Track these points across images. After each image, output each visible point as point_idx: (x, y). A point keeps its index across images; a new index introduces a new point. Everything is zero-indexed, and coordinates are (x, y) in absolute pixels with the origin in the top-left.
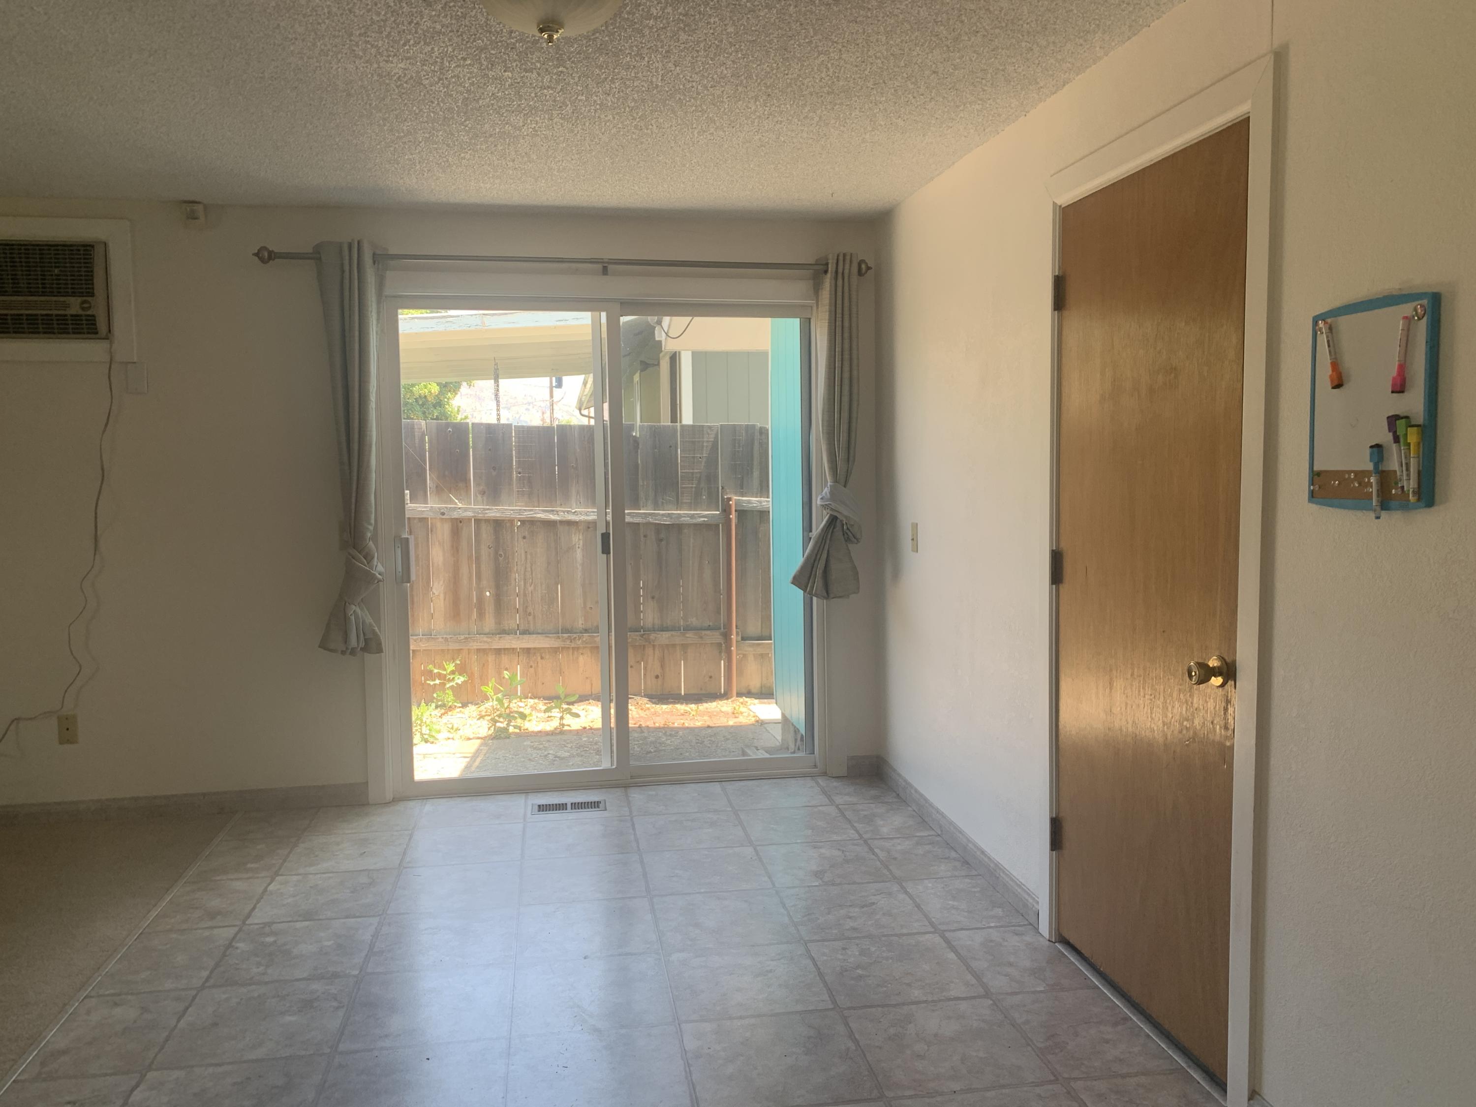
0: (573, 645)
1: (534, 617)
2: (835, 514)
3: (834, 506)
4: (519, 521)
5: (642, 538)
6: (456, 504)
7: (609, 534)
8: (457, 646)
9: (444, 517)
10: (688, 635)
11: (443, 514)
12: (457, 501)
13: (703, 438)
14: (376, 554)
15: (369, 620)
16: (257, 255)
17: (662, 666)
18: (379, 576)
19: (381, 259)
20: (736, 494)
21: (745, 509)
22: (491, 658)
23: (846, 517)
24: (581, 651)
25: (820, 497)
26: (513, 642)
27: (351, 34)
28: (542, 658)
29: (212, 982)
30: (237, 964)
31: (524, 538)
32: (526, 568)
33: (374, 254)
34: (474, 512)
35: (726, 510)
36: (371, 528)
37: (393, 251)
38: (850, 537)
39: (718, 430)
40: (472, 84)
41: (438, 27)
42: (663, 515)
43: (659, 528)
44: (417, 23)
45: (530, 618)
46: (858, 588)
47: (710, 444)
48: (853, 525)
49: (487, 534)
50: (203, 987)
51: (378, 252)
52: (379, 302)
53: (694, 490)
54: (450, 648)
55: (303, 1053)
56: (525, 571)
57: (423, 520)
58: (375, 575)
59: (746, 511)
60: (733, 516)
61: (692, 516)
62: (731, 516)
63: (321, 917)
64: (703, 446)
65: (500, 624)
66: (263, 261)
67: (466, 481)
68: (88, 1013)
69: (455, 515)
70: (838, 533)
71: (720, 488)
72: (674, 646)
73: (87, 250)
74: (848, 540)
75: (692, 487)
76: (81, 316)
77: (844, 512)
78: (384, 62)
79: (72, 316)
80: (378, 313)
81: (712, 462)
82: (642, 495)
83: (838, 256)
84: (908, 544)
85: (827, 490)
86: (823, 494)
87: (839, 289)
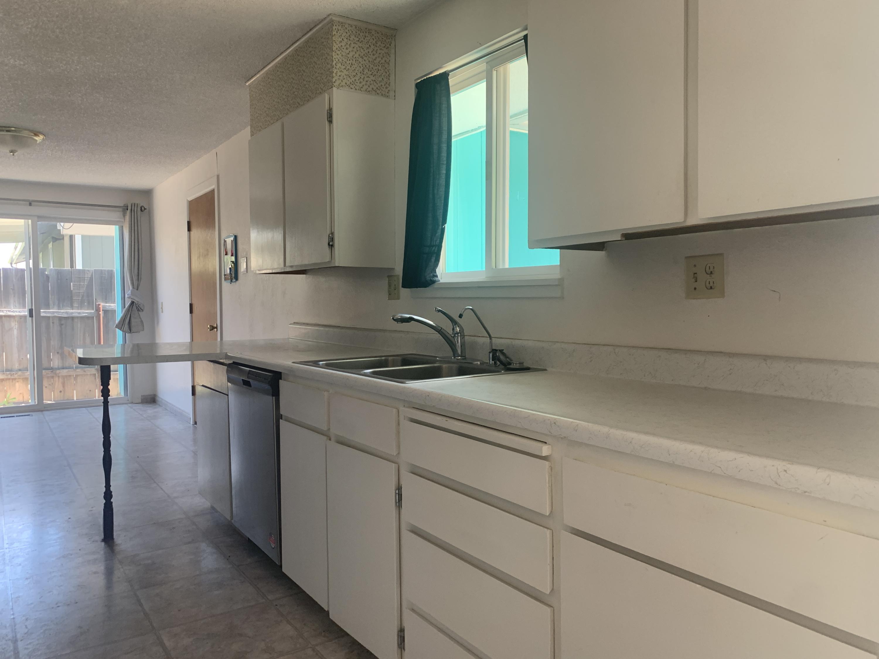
0: (12, 377)
2: (133, 300)
3: (132, 297)
5: (51, 324)
7: (33, 309)
10: (77, 371)
13: (85, 276)
17: (64, 387)
20: (103, 302)
21: (108, 309)
23: (137, 301)
24: (17, 380)
25: (127, 294)
35: (98, 310)
38: (139, 309)
39: (93, 272)
42: (63, 312)
43: (60, 319)
46: (144, 329)
47: (89, 279)
48: (140, 304)
53: (80, 300)
60: (101, 313)
61: (79, 313)
62: (100, 313)
64: (85, 279)
70: (134, 307)
71: (94, 299)
72: (70, 376)
74: (138, 310)
75: (79, 299)
77: (136, 300)
81: (90, 286)
82: (51, 302)
83: (132, 204)
84: (160, 310)
85: (130, 291)
86: (128, 293)
87: (133, 216)
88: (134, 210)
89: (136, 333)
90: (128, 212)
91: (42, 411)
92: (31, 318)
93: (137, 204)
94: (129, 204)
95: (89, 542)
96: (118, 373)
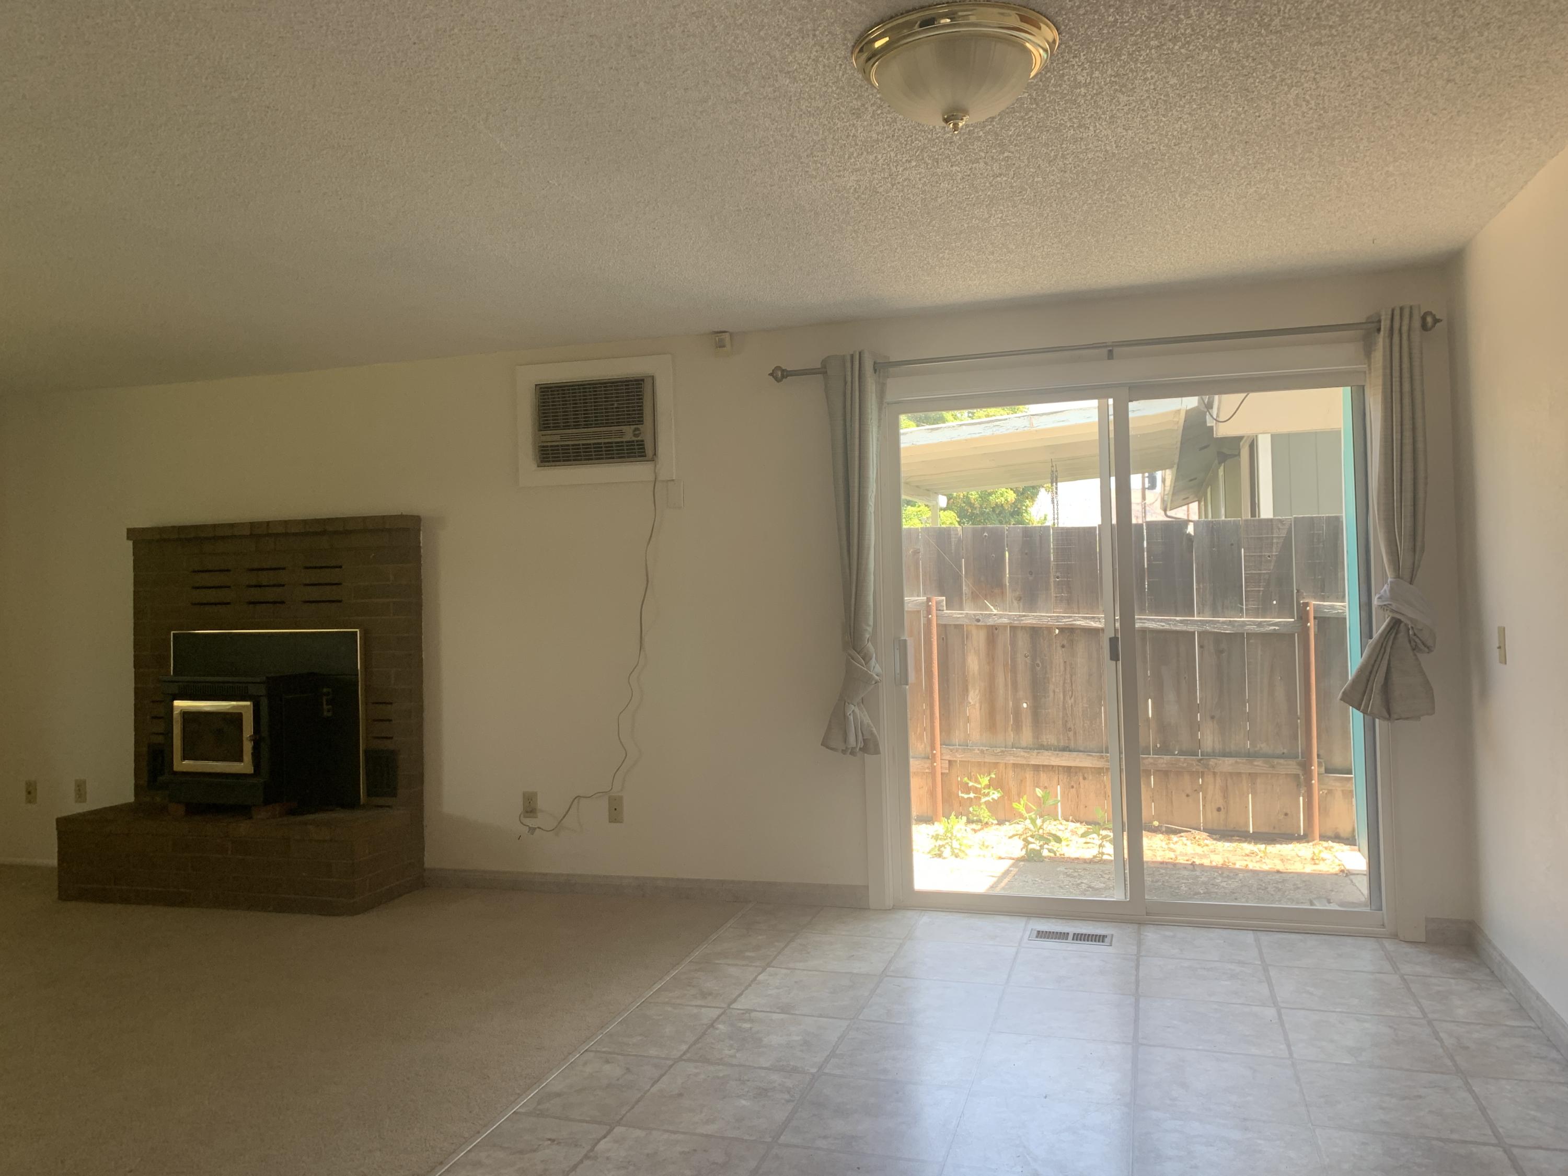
1: (1075, 733)
2: (1398, 616)
3: (1394, 606)
4: (1057, 628)
5: (1199, 649)
6: (991, 610)
7: (1118, 638)
8: (993, 759)
9: (979, 624)
10: (1256, 763)
11: (978, 620)
12: (992, 607)
13: (1272, 533)
14: (874, 655)
15: (867, 720)
16: (771, 374)
17: (1225, 797)
18: (877, 678)
19: (882, 367)
20: (1315, 598)
21: (1328, 616)
22: (1029, 775)
23: (1411, 620)
25: (1378, 596)
26: (1053, 758)
27: (800, 158)
28: (1084, 778)
29: (688, 1055)
30: (712, 1043)
31: (1063, 646)
32: (1065, 679)
33: (875, 363)
34: (1009, 619)
35: (1303, 617)
36: (870, 629)
37: (892, 359)
38: (1419, 645)
39: (1291, 524)
40: (924, 184)
41: (875, 136)
42: (1224, 623)
43: (1218, 638)
44: (854, 136)
45: (1071, 734)
46: (1433, 708)
47: (1282, 540)
48: (1421, 630)
49: (1023, 641)
50: (680, 1059)
51: (878, 361)
52: (880, 409)
53: (1261, 593)
54: (986, 760)
55: (747, 1137)
56: (1064, 683)
57: (959, 627)
58: (872, 675)
59: (1329, 618)
60: (1311, 624)
61: (1260, 624)
62: (1309, 624)
63: (797, 1012)
64: (1272, 544)
65: (1038, 739)
66: (778, 380)
67: (1002, 586)
68: (585, 1064)
69: (990, 622)
70: (1402, 638)
71: (1295, 591)
72: (1239, 774)
73: (639, 384)
74: (1415, 649)
75: (1259, 590)
76: (633, 441)
77: (1410, 615)
78: (838, 178)
79: (627, 442)
80: (880, 420)
81: (1284, 560)
82: (1196, 600)
83: (1393, 310)
84: (1495, 654)
85: (1386, 587)
86: (1381, 592)
87: (1396, 348)
88: (1400, 330)
89: (1407, 718)
90: (1381, 341)
91: (1141, 923)
92: (1114, 662)
93: (1411, 307)
94: (1383, 313)
96: (1352, 777)
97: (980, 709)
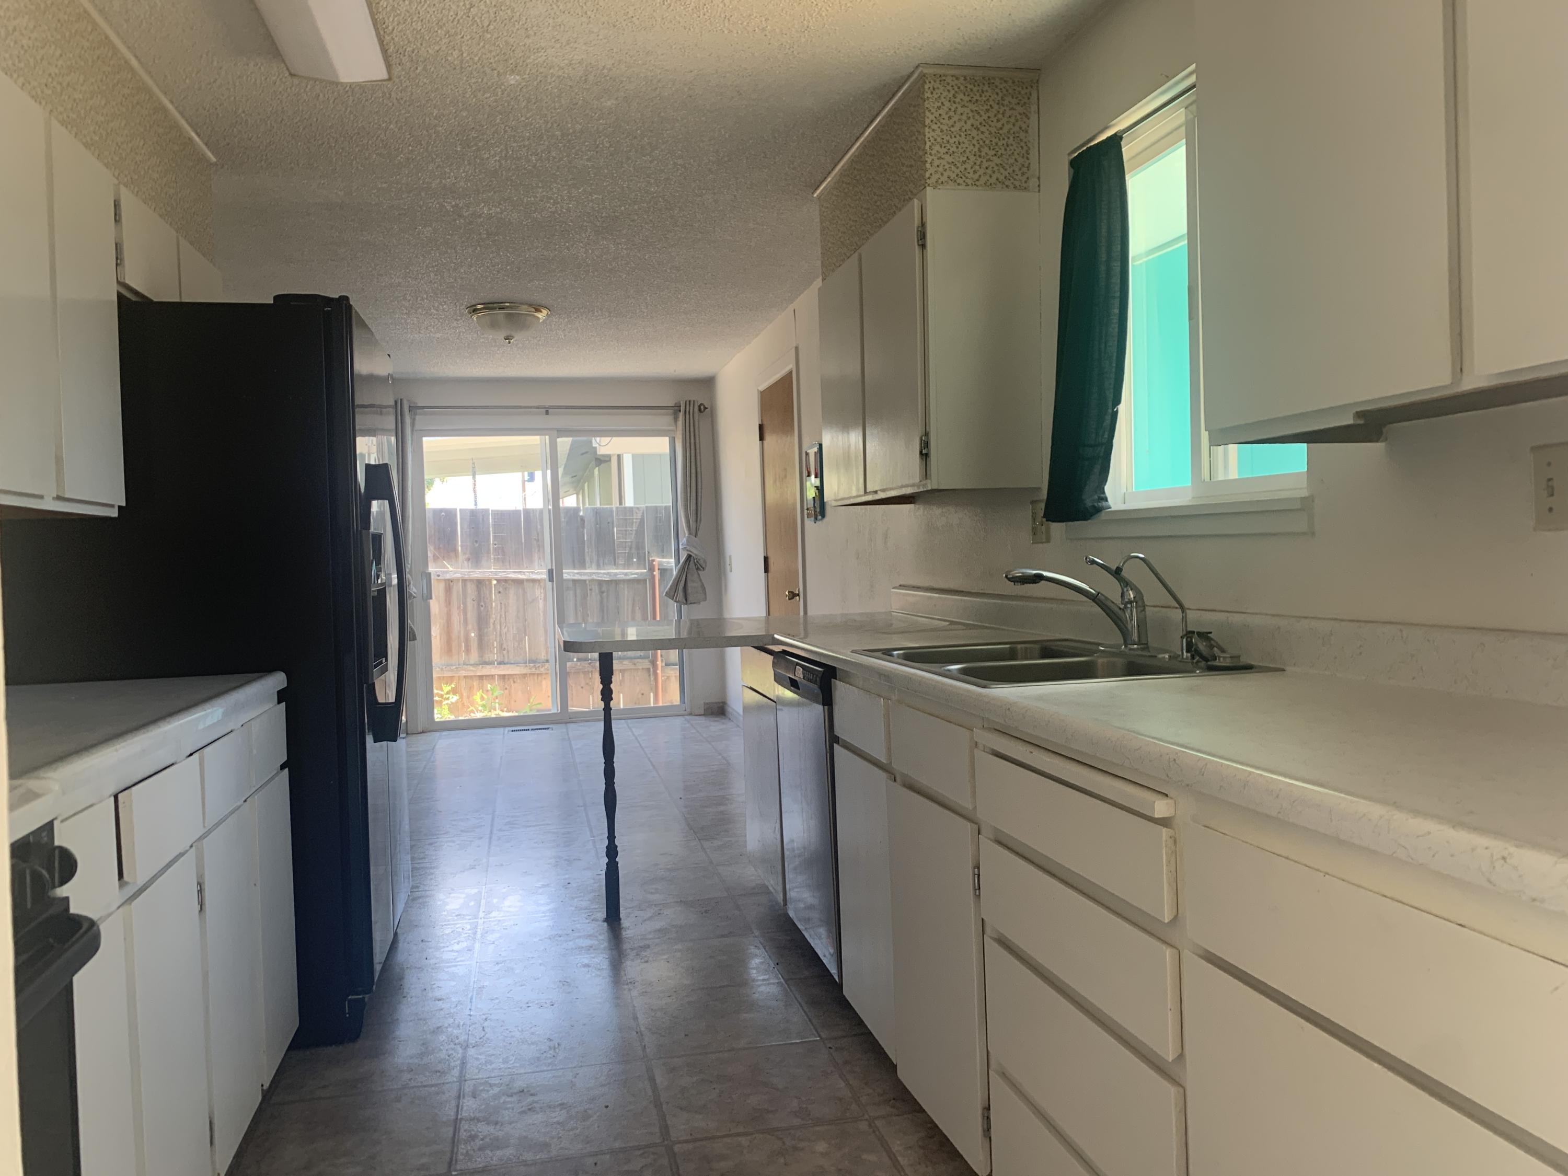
0: (537, 672)
1: (508, 652)
2: (690, 553)
3: (688, 548)
4: (495, 580)
5: (589, 591)
6: (448, 568)
8: (450, 674)
9: (439, 578)
11: (439, 576)
12: (449, 566)
13: (633, 516)
18: (414, 595)
19: (413, 409)
20: (658, 557)
21: (665, 568)
22: (475, 683)
23: (696, 555)
24: (544, 676)
25: (682, 543)
26: (493, 670)
28: (514, 682)
31: (499, 592)
32: (501, 615)
34: (461, 574)
35: (652, 569)
36: (409, 566)
37: (419, 405)
38: (699, 567)
39: (644, 510)
42: (604, 574)
43: (600, 583)
45: (505, 652)
46: (706, 598)
47: (639, 521)
48: (700, 559)
49: (471, 588)
51: (412, 405)
52: (412, 433)
53: (626, 554)
54: (445, 675)
56: (500, 617)
58: (412, 594)
59: (667, 569)
61: (626, 574)
62: (655, 573)
64: (633, 522)
65: (482, 657)
67: (455, 550)
69: (448, 577)
70: (692, 563)
71: (647, 553)
74: (698, 569)
77: (695, 552)
81: (640, 533)
82: (587, 559)
83: (686, 402)
84: (728, 567)
85: (685, 539)
86: (683, 540)
87: (687, 421)
88: (689, 412)
89: (694, 603)
90: (681, 415)
91: (566, 723)
92: (551, 583)
93: (694, 401)
94: (682, 402)
95: (588, 921)
97: (440, 639)
